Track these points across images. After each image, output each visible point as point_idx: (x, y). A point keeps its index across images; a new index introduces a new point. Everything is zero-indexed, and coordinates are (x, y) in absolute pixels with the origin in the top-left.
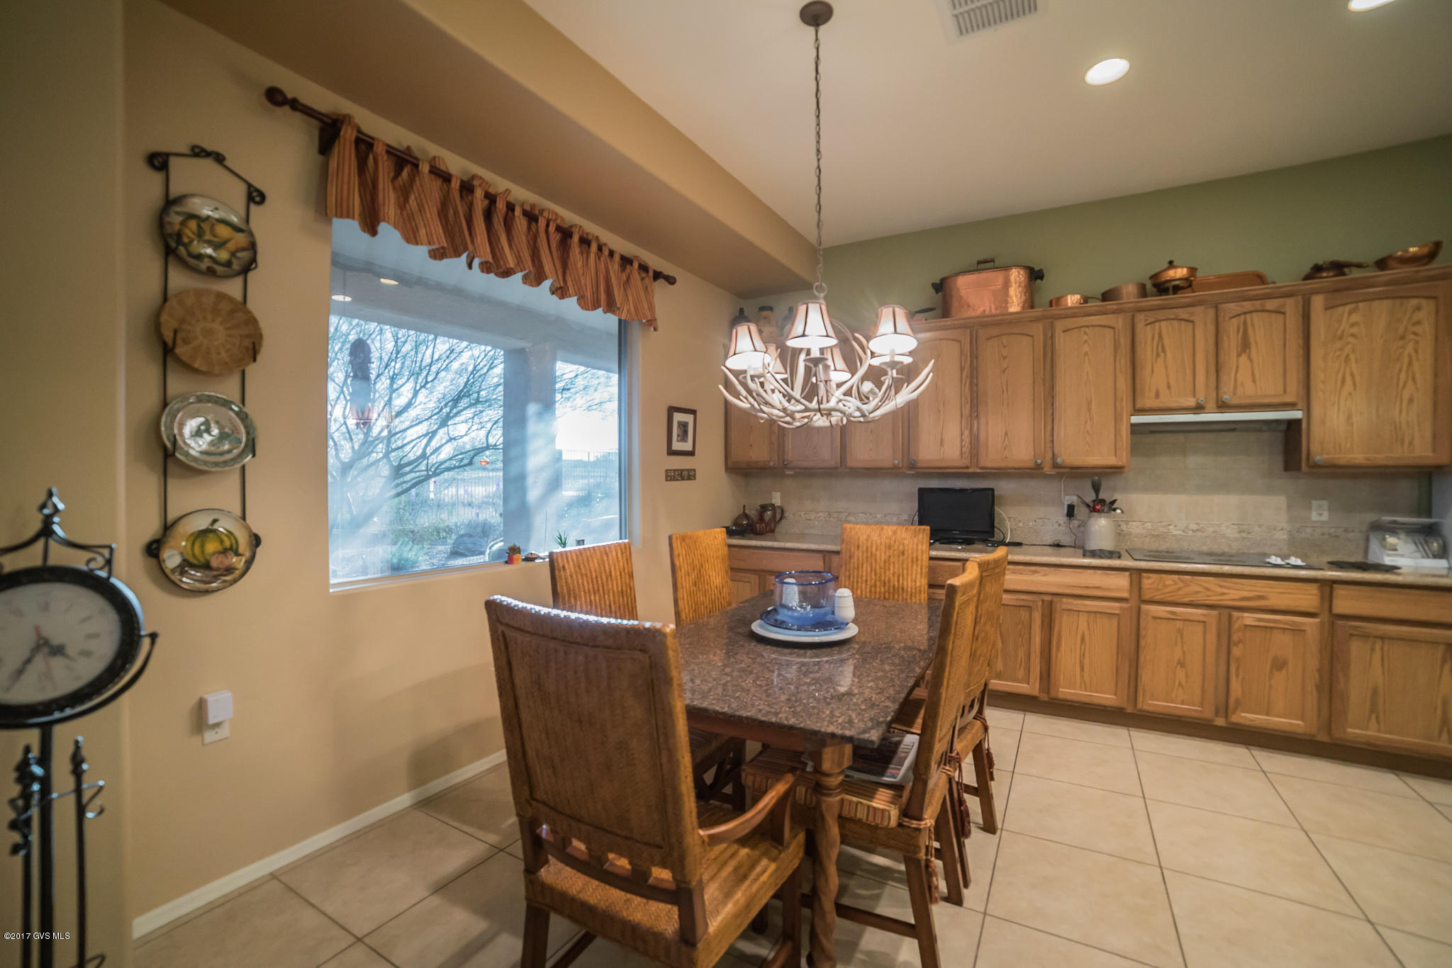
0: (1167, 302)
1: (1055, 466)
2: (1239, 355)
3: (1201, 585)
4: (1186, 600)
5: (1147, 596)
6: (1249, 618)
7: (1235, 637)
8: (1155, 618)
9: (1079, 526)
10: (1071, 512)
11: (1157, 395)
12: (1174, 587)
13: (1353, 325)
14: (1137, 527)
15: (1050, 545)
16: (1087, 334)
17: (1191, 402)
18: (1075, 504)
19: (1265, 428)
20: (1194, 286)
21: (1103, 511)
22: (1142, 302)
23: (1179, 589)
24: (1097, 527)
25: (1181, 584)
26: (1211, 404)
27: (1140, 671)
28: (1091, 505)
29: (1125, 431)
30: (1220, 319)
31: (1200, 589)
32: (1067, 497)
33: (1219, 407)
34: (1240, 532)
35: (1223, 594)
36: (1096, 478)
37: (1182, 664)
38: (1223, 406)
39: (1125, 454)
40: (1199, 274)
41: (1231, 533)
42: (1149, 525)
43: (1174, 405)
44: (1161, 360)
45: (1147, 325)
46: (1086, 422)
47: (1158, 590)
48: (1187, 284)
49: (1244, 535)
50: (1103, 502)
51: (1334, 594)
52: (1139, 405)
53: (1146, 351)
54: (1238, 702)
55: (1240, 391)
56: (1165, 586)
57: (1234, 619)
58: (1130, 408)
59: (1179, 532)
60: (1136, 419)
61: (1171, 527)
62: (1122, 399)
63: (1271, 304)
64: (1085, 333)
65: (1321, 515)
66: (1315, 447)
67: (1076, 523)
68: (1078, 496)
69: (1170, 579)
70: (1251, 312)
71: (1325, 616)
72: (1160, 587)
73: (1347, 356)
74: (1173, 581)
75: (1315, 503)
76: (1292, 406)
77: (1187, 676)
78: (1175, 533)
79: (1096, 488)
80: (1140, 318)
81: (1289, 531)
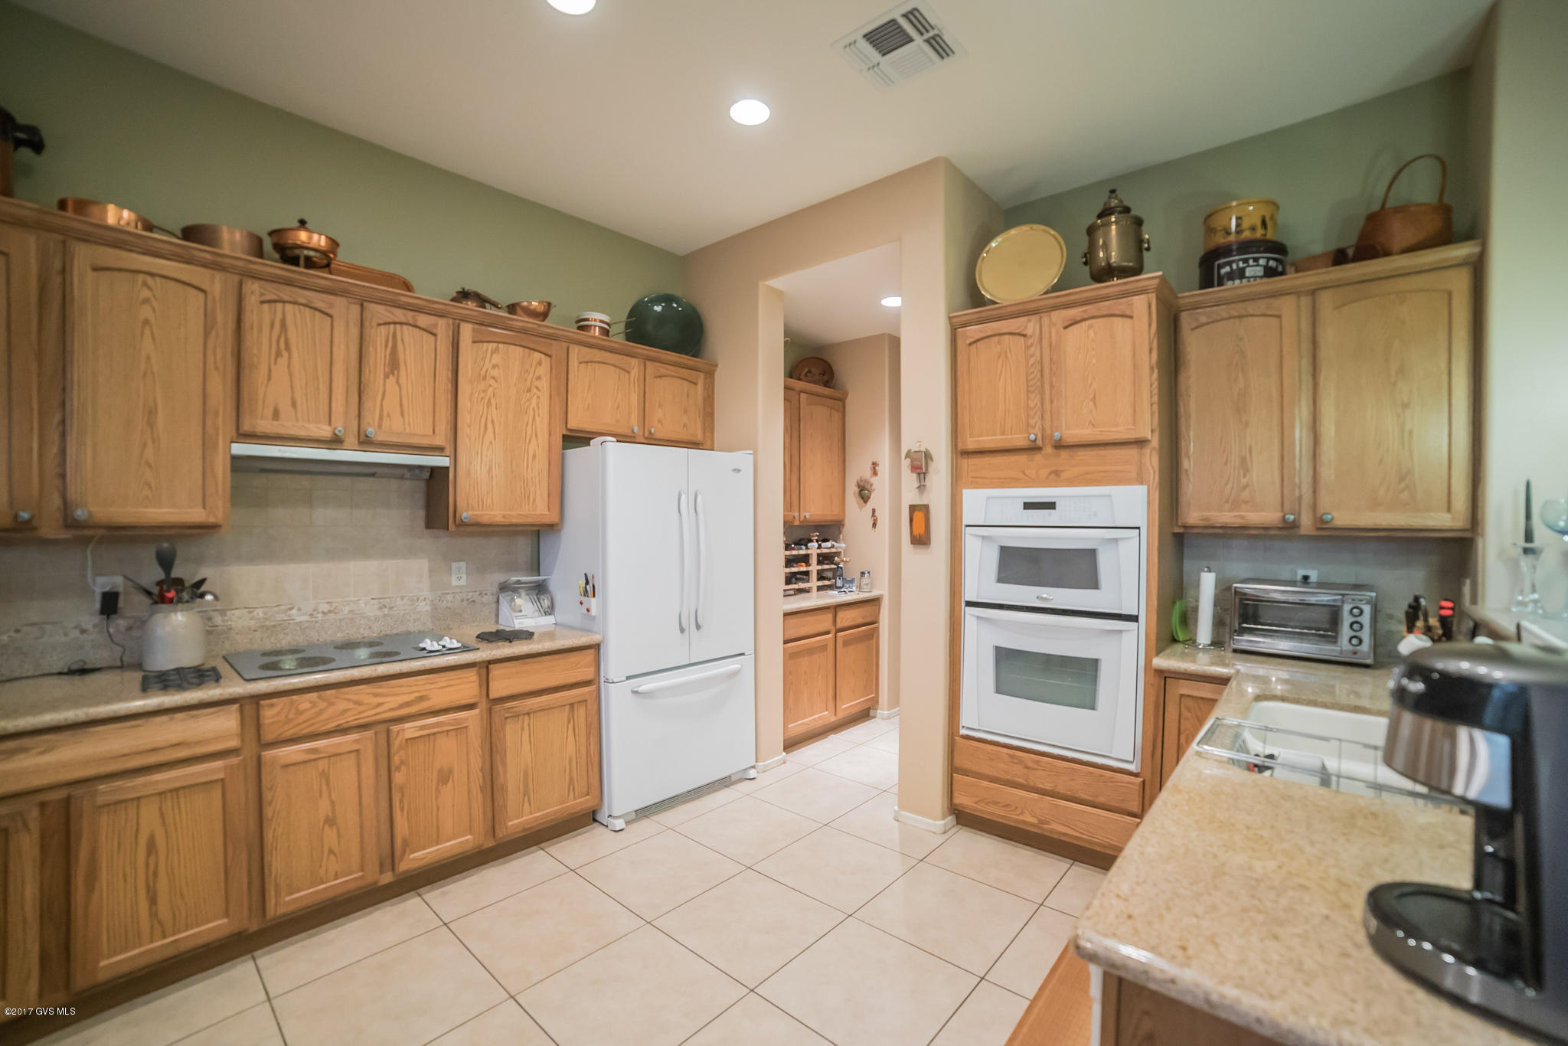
0: (297, 277)
1: (70, 523)
2: (386, 377)
3: (349, 700)
4: (331, 726)
5: (269, 735)
6: (410, 729)
7: (396, 760)
8: (286, 766)
9: (130, 628)
10: (110, 604)
11: (276, 415)
12: (313, 711)
13: (494, 366)
14: (240, 618)
15: (60, 674)
16: (150, 289)
17: (325, 432)
18: (121, 589)
19: (407, 475)
20: (333, 266)
21: (180, 601)
22: (255, 263)
23: (320, 712)
24: (168, 629)
25: (322, 705)
26: (351, 439)
27: (267, 858)
28: (156, 590)
29: (221, 468)
30: (367, 324)
31: (351, 705)
32: (100, 580)
33: (360, 443)
34: (380, 608)
35: (380, 705)
36: (165, 545)
37: (330, 821)
38: (366, 442)
39: (220, 503)
40: (340, 251)
41: (371, 610)
42: (259, 613)
43: (302, 433)
44: (283, 361)
45: (262, 302)
46: (145, 445)
47: (289, 721)
48: (322, 261)
49: (386, 611)
50: (179, 583)
51: (491, 675)
52: (246, 427)
53: (260, 344)
54: (405, 843)
55: (386, 423)
56: (299, 713)
57: (393, 735)
58: (231, 431)
59: (306, 618)
60: (238, 449)
61: (294, 612)
62: (217, 414)
63: (423, 320)
64: (145, 284)
65: (459, 579)
66: (461, 503)
67: (120, 623)
68: (125, 577)
69: (304, 702)
70: (401, 324)
71: (483, 705)
72: (291, 716)
73: (489, 400)
74: (311, 702)
75: (454, 565)
76: (438, 450)
77: (339, 835)
78: (299, 619)
79: (166, 561)
80: (252, 288)
81: (432, 601)
